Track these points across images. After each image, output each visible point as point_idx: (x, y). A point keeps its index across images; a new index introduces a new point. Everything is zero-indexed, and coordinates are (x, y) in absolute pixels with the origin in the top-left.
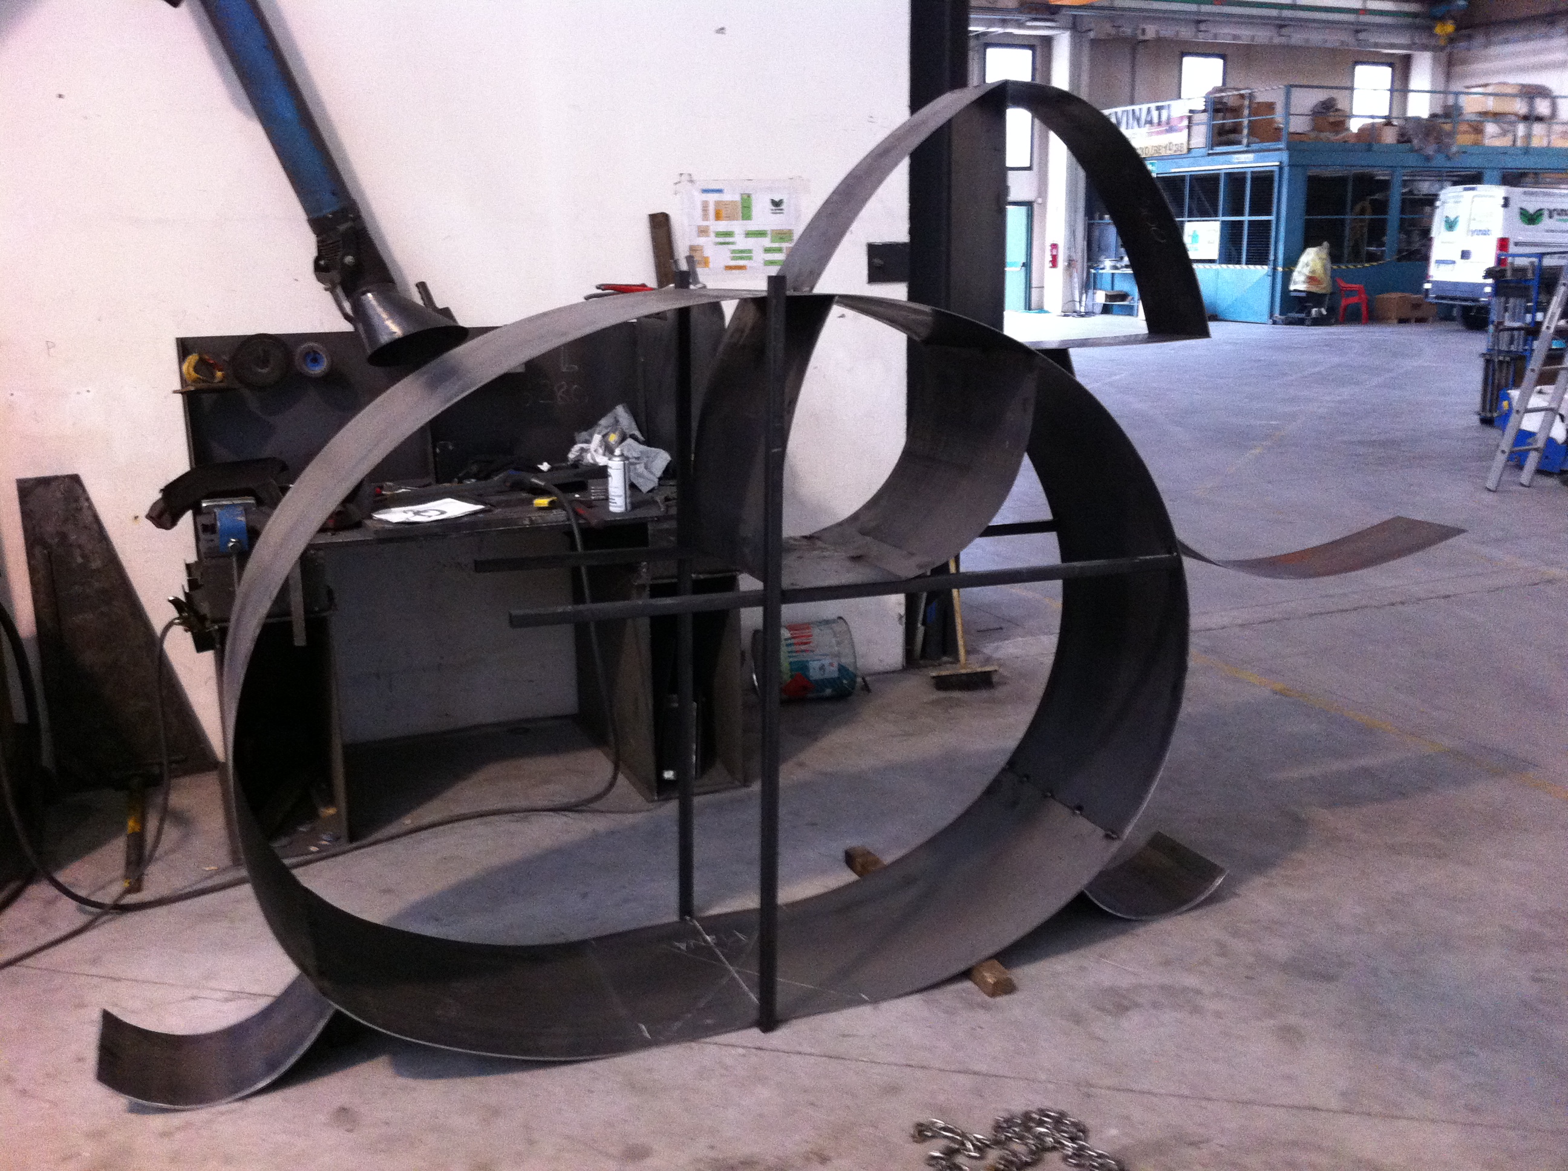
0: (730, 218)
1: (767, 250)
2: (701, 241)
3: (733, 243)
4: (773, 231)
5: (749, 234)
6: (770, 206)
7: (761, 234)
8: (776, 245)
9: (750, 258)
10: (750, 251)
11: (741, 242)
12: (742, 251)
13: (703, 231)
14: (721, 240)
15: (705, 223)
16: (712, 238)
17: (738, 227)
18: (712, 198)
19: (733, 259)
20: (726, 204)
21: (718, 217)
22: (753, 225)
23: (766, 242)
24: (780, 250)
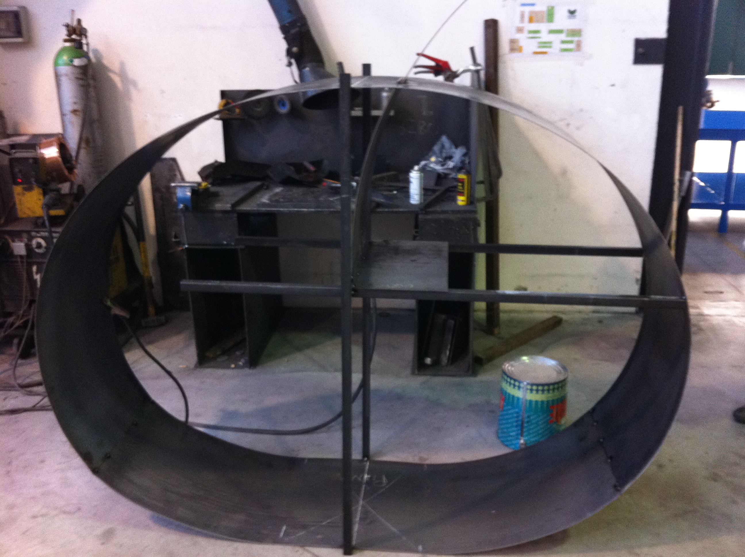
0: (538, 21)
1: (563, 42)
2: (518, 36)
3: (539, 38)
4: (568, 30)
5: (551, 32)
6: (567, 14)
7: (560, 32)
8: (569, 39)
9: (550, 47)
10: (550, 43)
11: (545, 37)
12: (545, 43)
13: (520, 30)
14: (531, 35)
15: (521, 25)
16: (525, 35)
17: (544, 27)
18: (527, 10)
19: (539, 47)
20: (536, 13)
21: (531, 20)
22: (554, 26)
23: (563, 37)
24: (571, 42)
